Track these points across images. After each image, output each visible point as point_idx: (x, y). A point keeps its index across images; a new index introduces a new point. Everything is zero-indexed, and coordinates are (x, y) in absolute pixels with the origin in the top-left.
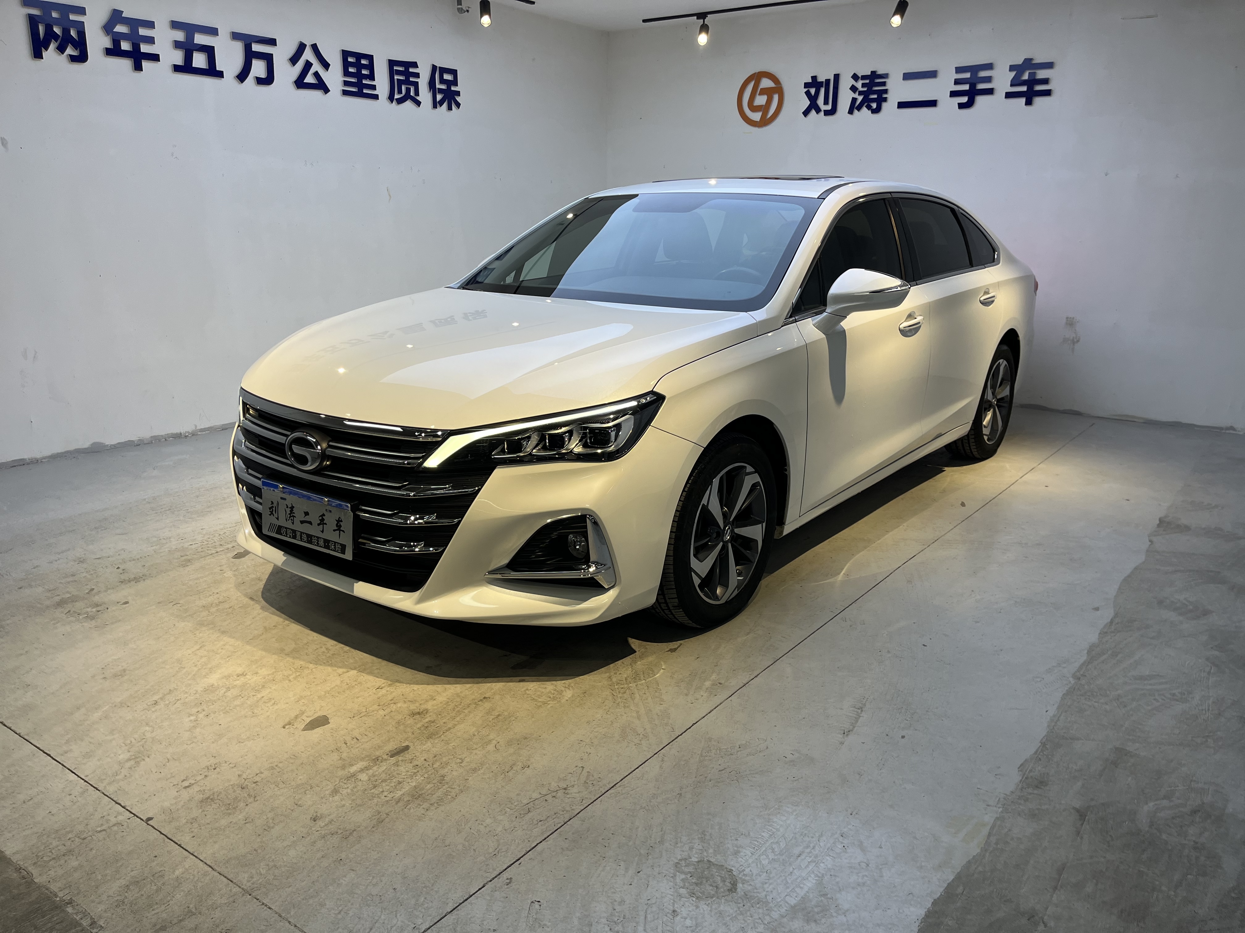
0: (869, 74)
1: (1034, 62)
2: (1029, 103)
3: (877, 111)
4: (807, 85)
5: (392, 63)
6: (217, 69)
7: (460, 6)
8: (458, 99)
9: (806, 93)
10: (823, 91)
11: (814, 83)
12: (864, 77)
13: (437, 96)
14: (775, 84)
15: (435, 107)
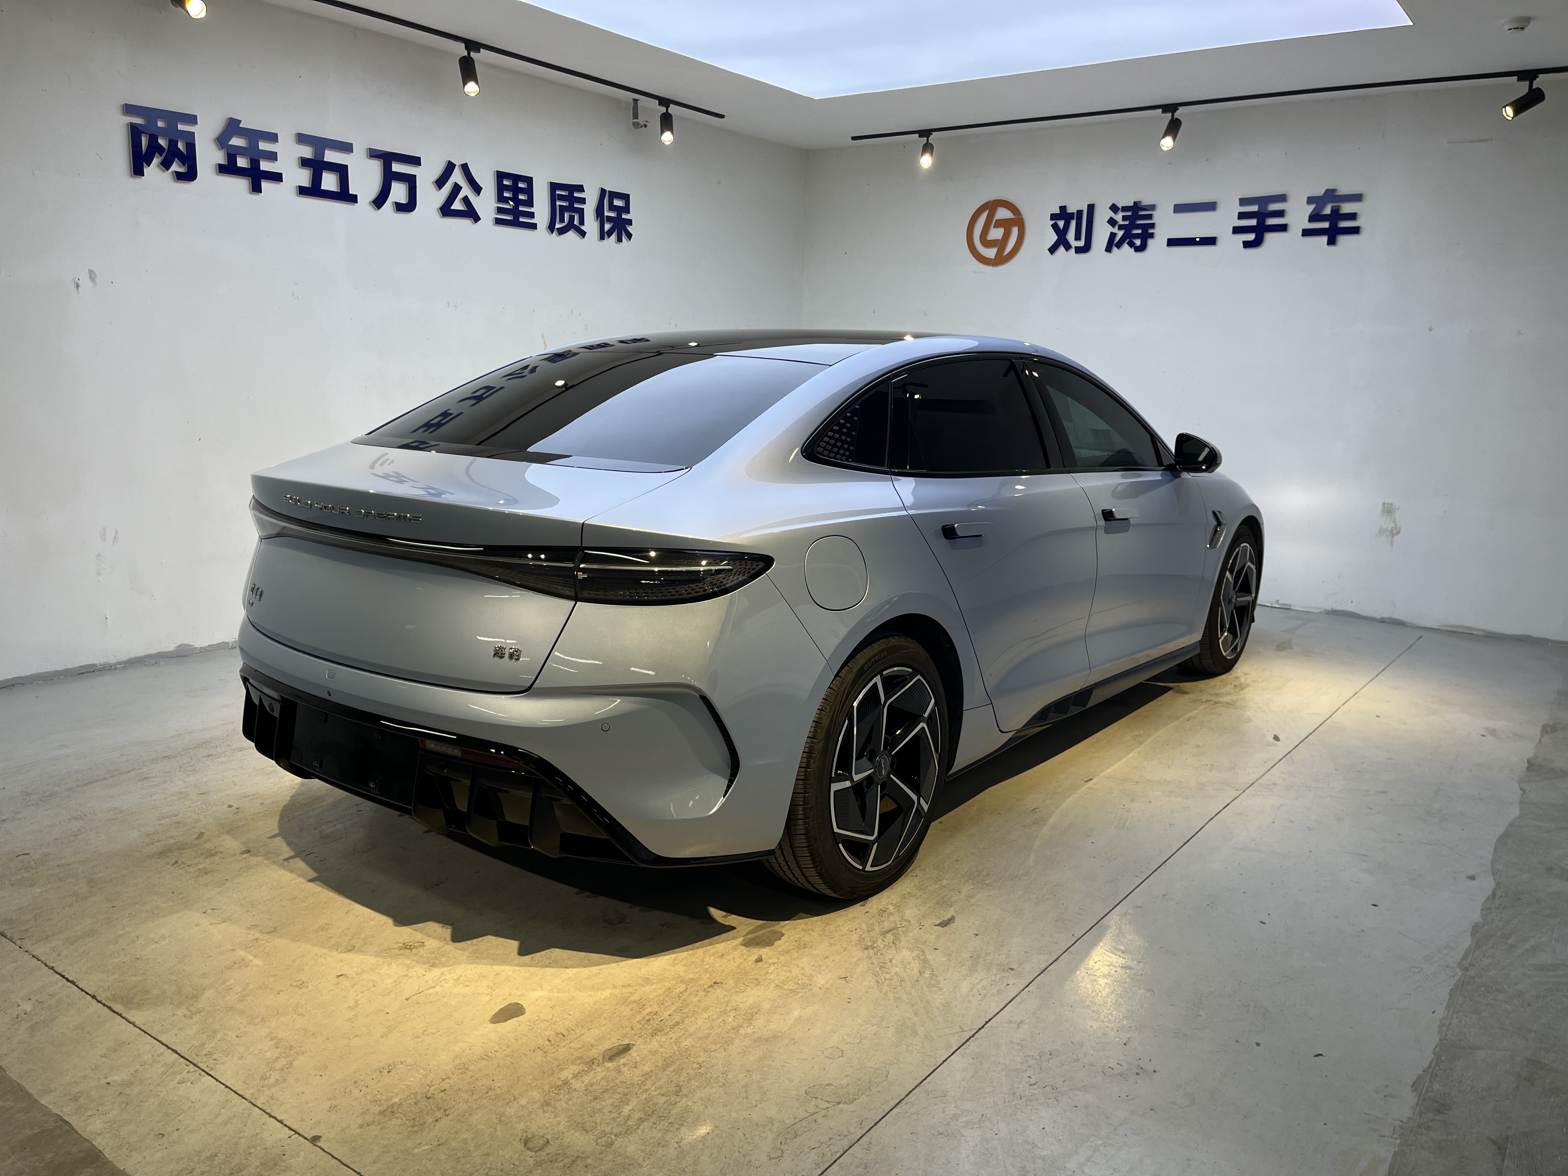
0: (1132, 205)
1: (1338, 193)
2: (1332, 242)
3: (1142, 248)
4: (1053, 217)
5: (554, 187)
6: (351, 192)
7: (635, 120)
8: (630, 229)
9: (1052, 226)
10: (1073, 224)
11: (1063, 214)
12: (1125, 209)
13: (605, 225)
14: (1014, 215)
15: (602, 238)
